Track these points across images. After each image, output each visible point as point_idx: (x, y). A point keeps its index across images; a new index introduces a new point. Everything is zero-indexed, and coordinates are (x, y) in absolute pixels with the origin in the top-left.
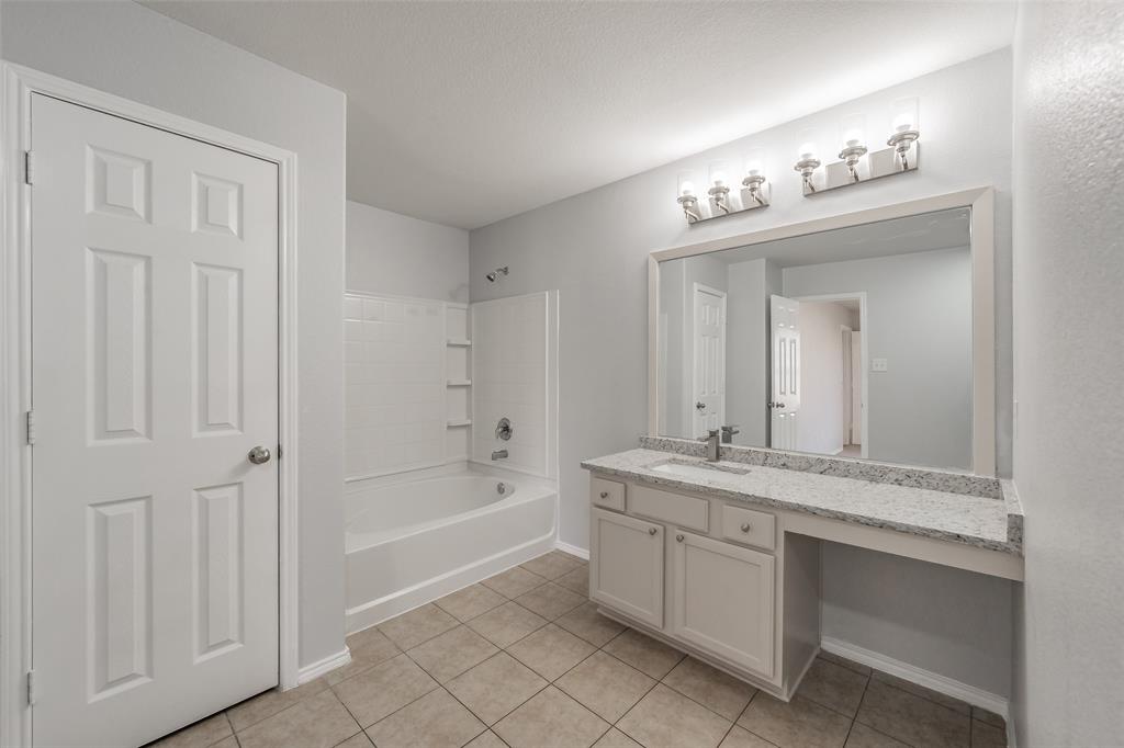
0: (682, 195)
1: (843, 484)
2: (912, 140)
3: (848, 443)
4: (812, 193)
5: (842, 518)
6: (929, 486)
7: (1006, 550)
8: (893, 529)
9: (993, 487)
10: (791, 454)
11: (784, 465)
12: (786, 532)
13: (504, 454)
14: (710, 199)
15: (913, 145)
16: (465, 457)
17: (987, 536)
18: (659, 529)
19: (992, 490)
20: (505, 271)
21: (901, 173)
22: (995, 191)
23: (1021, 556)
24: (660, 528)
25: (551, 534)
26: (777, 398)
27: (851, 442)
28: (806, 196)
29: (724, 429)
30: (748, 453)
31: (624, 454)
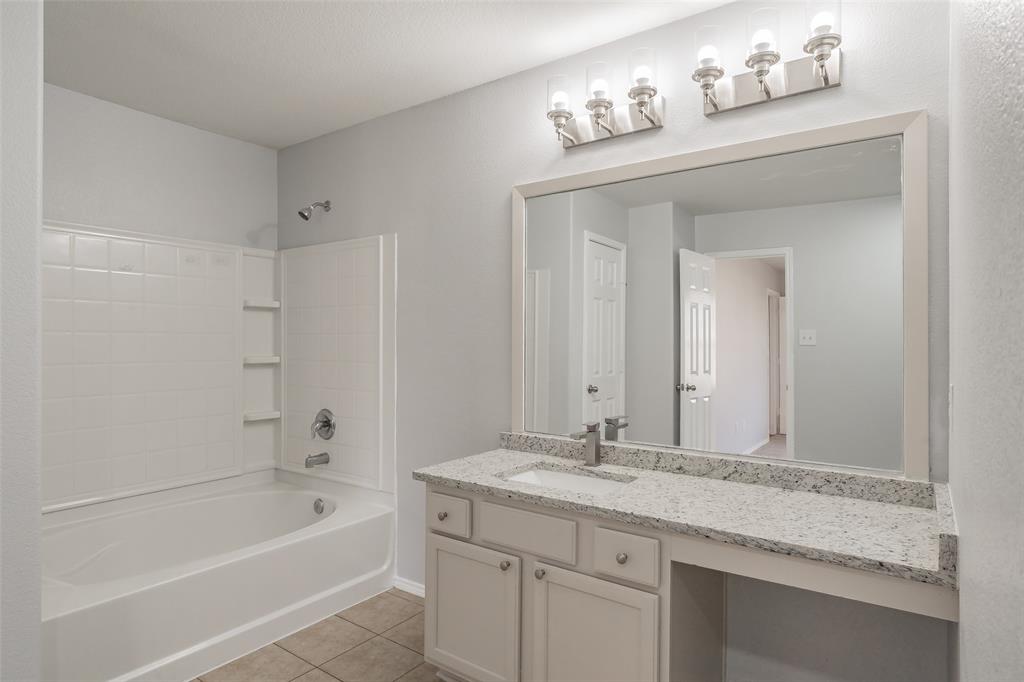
0: (554, 108)
1: (749, 492)
2: (833, 46)
3: (775, 432)
4: (716, 112)
5: (741, 542)
6: (853, 494)
7: (938, 582)
8: (803, 555)
9: (926, 494)
10: (690, 454)
11: (680, 468)
12: (674, 564)
13: (324, 459)
14: (591, 115)
15: (835, 53)
16: (272, 463)
17: (916, 564)
18: (513, 562)
19: (923, 498)
20: (327, 206)
21: (821, 89)
22: (928, 116)
23: (954, 589)
24: (514, 560)
25: (385, 567)
26: (687, 378)
27: (778, 433)
28: (708, 116)
29: (608, 421)
30: (636, 453)
31: (476, 458)
